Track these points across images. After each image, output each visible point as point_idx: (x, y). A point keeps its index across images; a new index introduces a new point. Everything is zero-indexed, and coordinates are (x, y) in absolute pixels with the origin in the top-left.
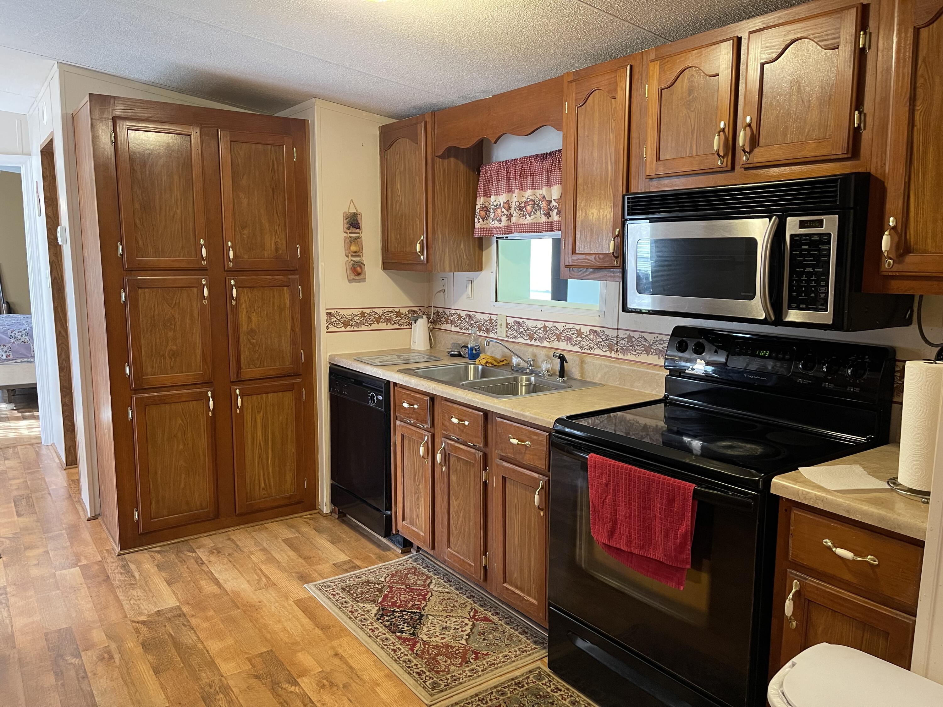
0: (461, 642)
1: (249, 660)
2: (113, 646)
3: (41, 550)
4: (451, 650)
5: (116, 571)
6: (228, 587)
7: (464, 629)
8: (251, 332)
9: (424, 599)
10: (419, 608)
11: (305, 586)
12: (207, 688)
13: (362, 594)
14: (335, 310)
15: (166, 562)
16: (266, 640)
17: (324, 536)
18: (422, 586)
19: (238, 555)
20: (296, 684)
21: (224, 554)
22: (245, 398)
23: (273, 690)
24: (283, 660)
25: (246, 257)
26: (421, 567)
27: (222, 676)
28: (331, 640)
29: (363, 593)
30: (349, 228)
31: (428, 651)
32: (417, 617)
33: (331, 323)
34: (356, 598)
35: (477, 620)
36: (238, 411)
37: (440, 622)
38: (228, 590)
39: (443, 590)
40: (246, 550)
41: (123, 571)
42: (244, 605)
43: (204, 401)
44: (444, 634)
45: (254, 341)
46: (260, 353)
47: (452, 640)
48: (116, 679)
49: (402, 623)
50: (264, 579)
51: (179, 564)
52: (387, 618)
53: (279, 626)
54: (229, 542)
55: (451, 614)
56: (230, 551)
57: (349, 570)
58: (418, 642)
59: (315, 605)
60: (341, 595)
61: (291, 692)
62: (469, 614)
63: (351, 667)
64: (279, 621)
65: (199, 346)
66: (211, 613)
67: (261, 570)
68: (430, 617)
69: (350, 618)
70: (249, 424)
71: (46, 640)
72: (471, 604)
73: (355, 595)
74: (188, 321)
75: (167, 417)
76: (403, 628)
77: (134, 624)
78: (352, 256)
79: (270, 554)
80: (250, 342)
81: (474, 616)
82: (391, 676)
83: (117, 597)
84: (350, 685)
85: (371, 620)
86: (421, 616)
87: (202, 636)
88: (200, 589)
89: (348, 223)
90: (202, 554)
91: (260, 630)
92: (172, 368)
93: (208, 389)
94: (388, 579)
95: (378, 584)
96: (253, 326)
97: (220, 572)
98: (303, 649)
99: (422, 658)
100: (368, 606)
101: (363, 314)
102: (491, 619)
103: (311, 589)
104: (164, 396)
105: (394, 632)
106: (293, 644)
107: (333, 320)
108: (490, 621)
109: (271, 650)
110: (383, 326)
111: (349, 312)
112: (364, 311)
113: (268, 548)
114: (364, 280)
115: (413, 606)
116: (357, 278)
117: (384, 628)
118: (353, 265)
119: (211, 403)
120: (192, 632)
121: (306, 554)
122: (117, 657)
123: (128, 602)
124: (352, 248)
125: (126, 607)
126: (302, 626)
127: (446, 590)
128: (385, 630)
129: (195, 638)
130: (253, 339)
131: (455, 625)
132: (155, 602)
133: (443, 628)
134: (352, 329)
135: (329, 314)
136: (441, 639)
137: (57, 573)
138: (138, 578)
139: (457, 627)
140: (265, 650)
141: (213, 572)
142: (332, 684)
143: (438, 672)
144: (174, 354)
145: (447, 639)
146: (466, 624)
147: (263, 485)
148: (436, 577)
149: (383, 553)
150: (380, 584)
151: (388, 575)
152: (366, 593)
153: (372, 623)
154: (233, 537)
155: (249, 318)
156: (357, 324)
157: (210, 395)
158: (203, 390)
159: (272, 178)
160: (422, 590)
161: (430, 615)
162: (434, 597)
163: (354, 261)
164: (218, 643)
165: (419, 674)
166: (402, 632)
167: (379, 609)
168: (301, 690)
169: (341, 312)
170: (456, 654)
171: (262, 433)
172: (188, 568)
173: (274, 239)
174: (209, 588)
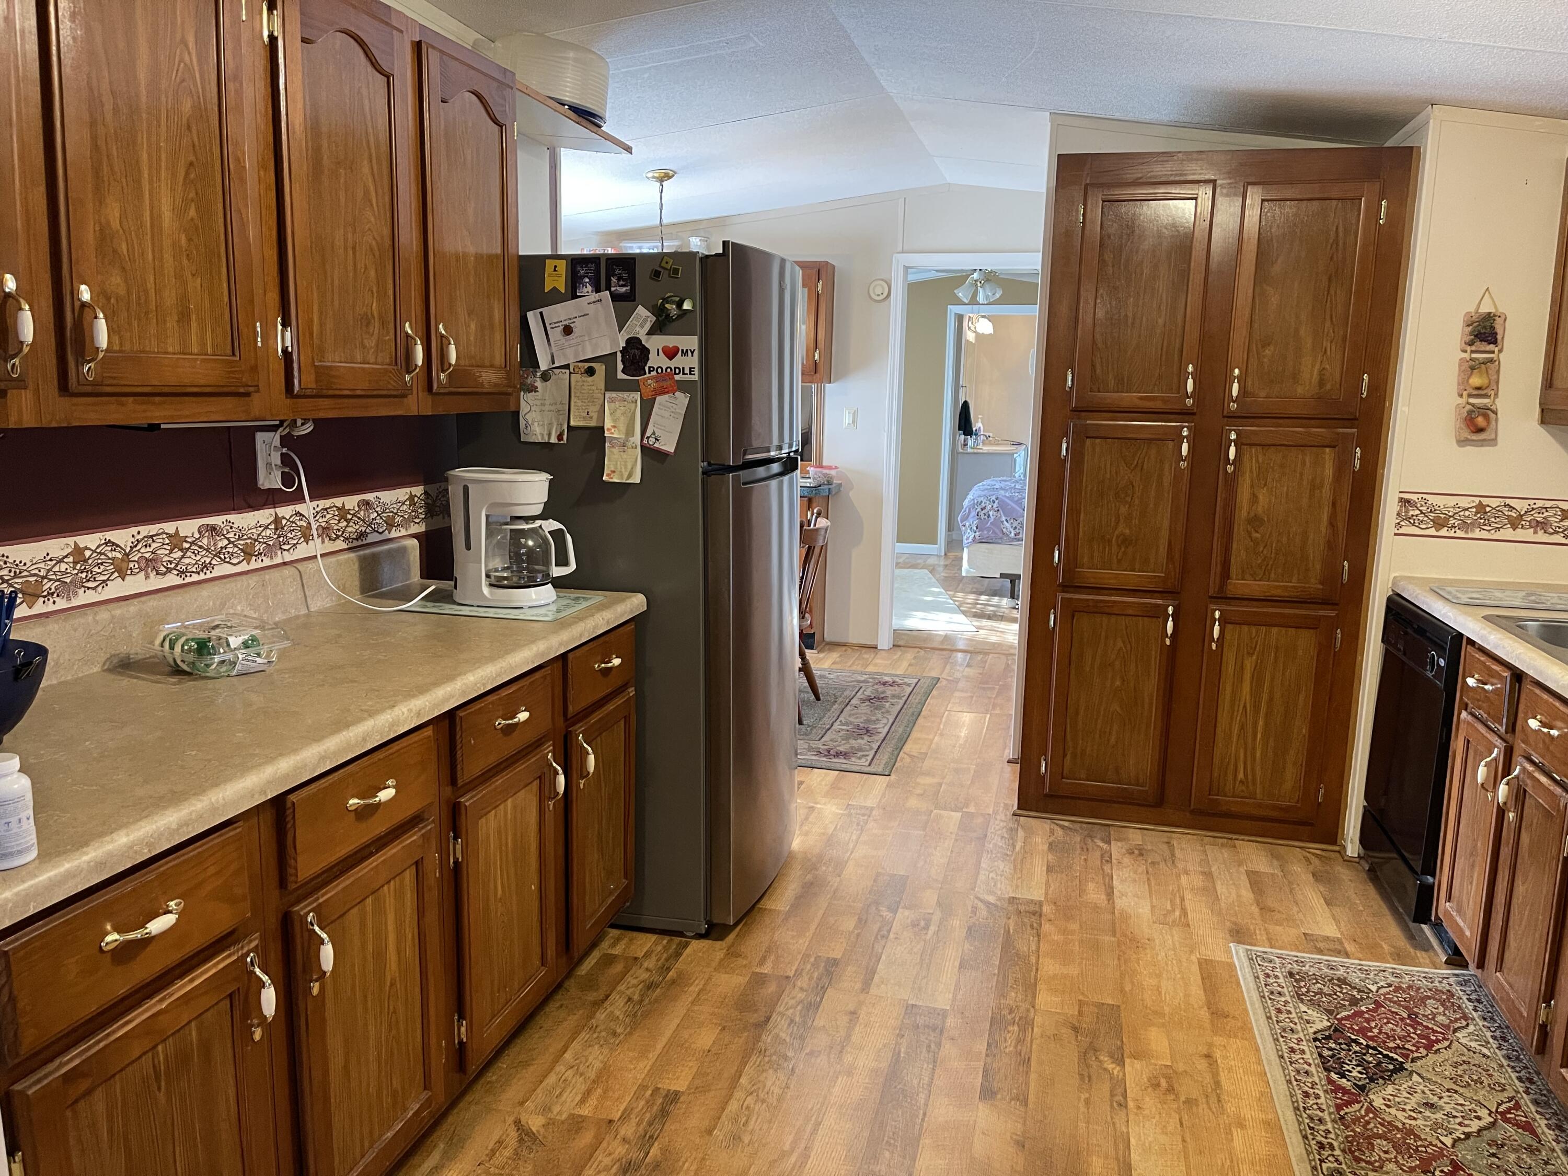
0: (1442, 1138)
1: (1081, 1003)
2: (936, 918)
3: (936, 780)
4: (1412, 1142)
5: (999, 832)
6: (1121, 903)
7: (1466, 1122)
8: (1255, 521)
9: (1428, 1047)
10: (1406, 1056)
11: (1231, 945)
12: (1005, 1012)
13: (1316, 994)
14: (1420, 496)
15: (1065, 843)
16: (1122, 990)
17: (1322, 889)
18: (1442, 1026)
19: (1165, 868)
20: (1121, 1062)
21: (1146, 861)
22: (1229, 627)
23: (1084, 1056)
24: (1124, 1026)
25: (1263, 394)
26: (1465, 998)
27: (1033, 1007)
28: (1215, 1032)
29: (1320, 992)
30: (1471, 344)
31: (1368, 1123)
32: (1391, 1067)
33: (1408, 519)
34: (1303, 994)
35: (1507, 1121)
36: (1214, 646)
37: (1428, 1092)
38: (1117, 907)
39: (1478, 1047)
40: (1181, 865)
41: (1006, 835)
42: (1126, 936)
43: (1161, 620)
44: (1420, 1112)
45: (1258, 535)
46: (1266, 557)
47: (1428, 1130)
48: (915, 954)
49: (1354, 1063)
50: (1177, 913)
51: (1078, 851)
52: (1333, 1046)
53: (1153, 982)
54: (1165, 846)
55: (1461, 1090)
56: (1158, 859)
57: (1326, 952)
58: (1358, 1102)
59: (1227, 977)
60: (1281, 980)
61: (1105, 1069)
62: (1499, 1105)
63: (1217, 1084)
64: (1159, 976)
65: (1165, 534)
66: (1074, 926)
67: (1183, 899)
68: (1415, 1078)
69: (1269, 1018)
70: (1231, 670)
71: (875, 881)
72: (1517, 1092)
73: (1304, 990)
74: (1153, 494)
75: (1103, 634)
76: (1350, 1072)
77: (976, 901)
78: (1470, 396)
79: (1214, 882)
80: (1250, 537)
81: (1509, 1111)
82: (1273, 1127)
83: (979, 863)
84: (1197, 1105)
85: (1301, 1035)
86: (1400, 1068)
87: (1044, 947)
88: (1082, 891)
89: (1471, 334)
90: (1116, 849)
91: (1122, 975)
92: (1119, 561)
93: (1170, 602)
94: (1382, 991)
95: (1359, 991)
96: (1260, 510)
97: (1123, 881)
98: (1163, 1025)
99: (1347, 1128)
100: (1313, 1014)
101: (1481, 508)
102: (1539, 1131)
103: (1238, 954)
104: (1102, 601)
105: (1327, 1070)
106: (1155, 1013)
107: (1411, 513)
108: (1533, 1132)
109: (1119, 1006)
110: (1527, 534)
111: (1451, 501)
112: (1485, 501)
113: (1215, 874)
114: (1493, 442)
115: (1398, 1047)
116: (1474, 437)
117: (1316, 1055)
118: (1470, 412)
119: (1170, 624)
120: (1036, 939)
121: (1270, 903)
122: (933, 928)
123: (987, 873)
124: (1471, 381)
125: (982, 877)
126: (1187, 996)
127: (1485, 1051)
128: (1314, 1059)
129: (1034, 948)
130: (1257, 532)
131: (1454, 1108)
132: (1017, 887)
133: (1426, 1104)
134: (1452, 534)
135: (1405, 502)
136: (1406, 1118)
137: (935, 811)
138: (1018, 848)
139: (1455, 1113)
140: (1110, 1002)
141: (1115, 877)
142: (1170, 1089)
143: (1357, 1160)
144: (1125, 541)
145: (1420, 1122)
146: (1479, 1118)
147: (1241, 776)
148: (1481, 1023)
149: (1412, 950)
150: (1363, 992)
151: (1390, 986)
152: (1325, 994)
153: (1300, 1041)
154: (1175, 843)
155: (1254, 498)
156: (1464, 526)
157: (1170, 612)
158: (1160, 602)
159: (1331, 258)
160: (1435, 1031)
161: (1419, 1075)
162: (1450, 1051)
163: (1473, 405)
164: (1057, 966)
165: (1321, 1146)
166: (1343, 1076)
167: (1330, 1027)
168: (1121, 1074)
169: (1432, 500)
170: (1417, 1151)
171: (1251, 689)
172: (1085, 860)
173: (1318, 364)
174: (1094, 894)
